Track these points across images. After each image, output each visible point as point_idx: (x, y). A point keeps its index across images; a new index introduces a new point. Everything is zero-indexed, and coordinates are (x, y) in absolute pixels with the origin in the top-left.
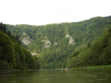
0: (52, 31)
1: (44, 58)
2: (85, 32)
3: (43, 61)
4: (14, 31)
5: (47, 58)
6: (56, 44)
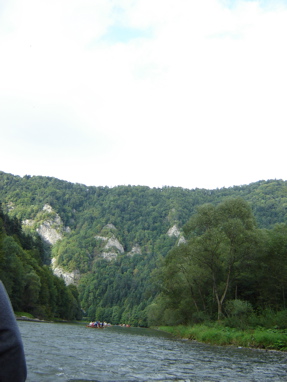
0: (130, 208)
1: (96, 288)
3: (91, 298)
4: (17, 194)
5: (104, 292)
6: (136, 250)
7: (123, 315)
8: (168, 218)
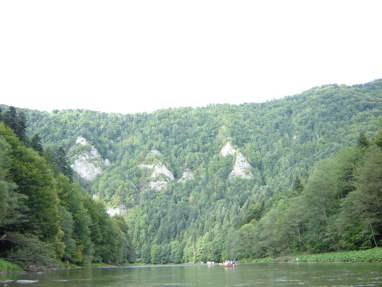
0: (174, 131)
1: (147, 224)
2: (287, 135)
3: (143, 235)
4: (46, 130)
5: (157, 226)
6: (187, 176)
7: (185, 250)
8: (219, 136)
